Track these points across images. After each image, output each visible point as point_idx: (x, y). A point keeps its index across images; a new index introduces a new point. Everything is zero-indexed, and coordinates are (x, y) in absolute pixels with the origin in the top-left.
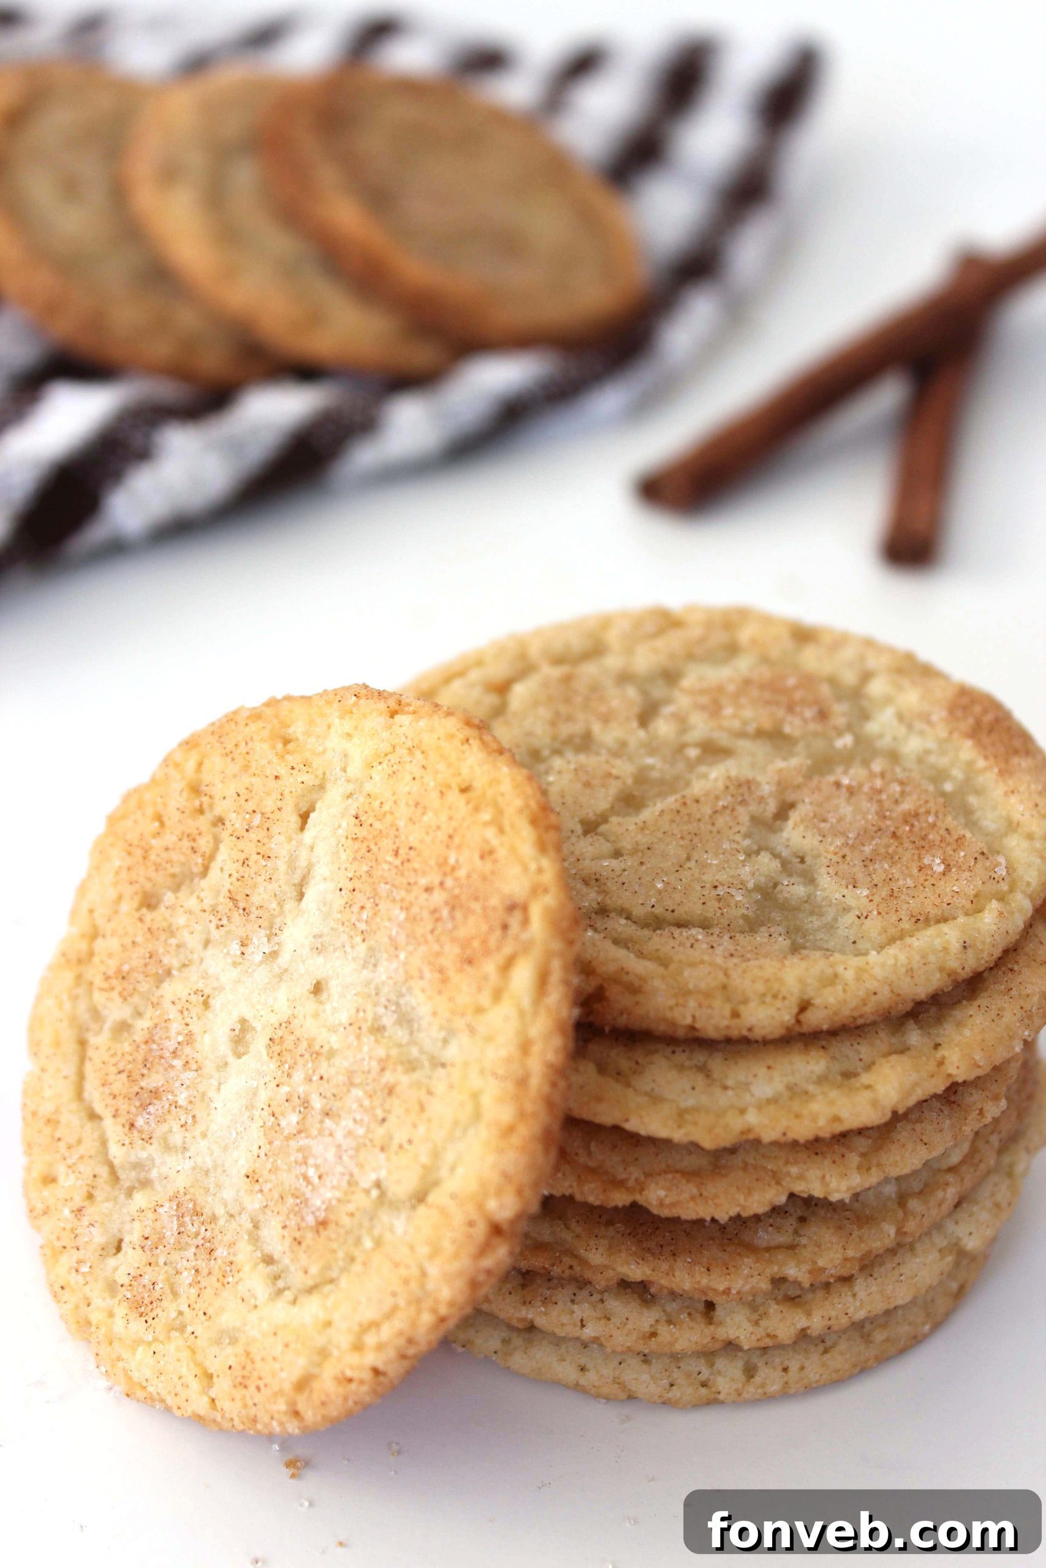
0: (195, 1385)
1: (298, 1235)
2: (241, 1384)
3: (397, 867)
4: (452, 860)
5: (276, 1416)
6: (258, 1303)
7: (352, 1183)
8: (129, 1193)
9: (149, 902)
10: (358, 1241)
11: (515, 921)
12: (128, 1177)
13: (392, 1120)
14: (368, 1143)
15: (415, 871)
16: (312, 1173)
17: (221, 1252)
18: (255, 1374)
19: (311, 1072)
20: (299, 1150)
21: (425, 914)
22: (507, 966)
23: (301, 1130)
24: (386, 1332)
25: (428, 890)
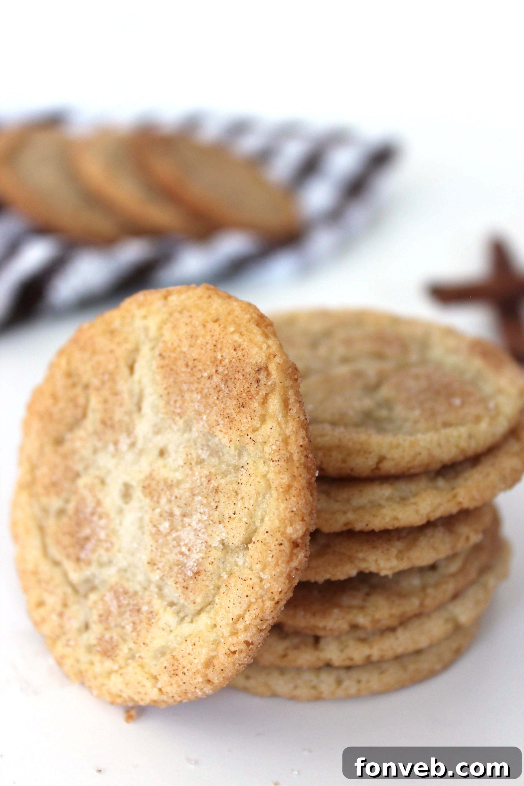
0: (148, 684)
1: (185, 584)
2: (173, 674)
3: (189, 372)
4: (219, 357)
5: (198, 686)
6: (172, 628)
7: (208, 546)
8: (86, 596)
9: (59, 441)
10: (220, 577)
11: (262, 376)
12: (82, 589)
13: (221, 505)
14: (212, 523)
15: (200, 370)
16: (184, 549)
17: (145, 608)
18: (180, 666)
19: (169, 497)
20: (174, 539)
21: (212, 390)
22: (264, 401)
23: (173, 528)
24: (248, 619)
25: (210, 377)
